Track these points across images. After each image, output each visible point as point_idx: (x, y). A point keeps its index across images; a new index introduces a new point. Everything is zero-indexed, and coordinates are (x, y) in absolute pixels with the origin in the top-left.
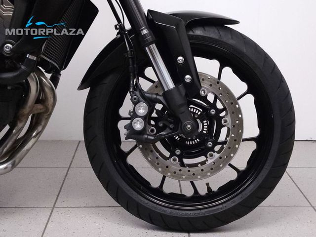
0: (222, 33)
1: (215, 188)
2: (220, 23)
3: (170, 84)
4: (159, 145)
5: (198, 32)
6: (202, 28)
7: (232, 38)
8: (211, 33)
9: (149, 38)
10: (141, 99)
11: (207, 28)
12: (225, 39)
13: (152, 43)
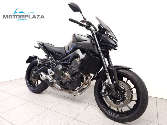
0: (127, 71)
1: (123, 111)
2: (126, 69)
3: (111, 83)
4: (108, 97)
5: (121, 71)
6: (122, 70)
7: (129, 73)
8: (124, 71)
9: (107, 71)
10: (104, 85)
11: (123, 70)
12: (127, 73)
13: (107, 72)
